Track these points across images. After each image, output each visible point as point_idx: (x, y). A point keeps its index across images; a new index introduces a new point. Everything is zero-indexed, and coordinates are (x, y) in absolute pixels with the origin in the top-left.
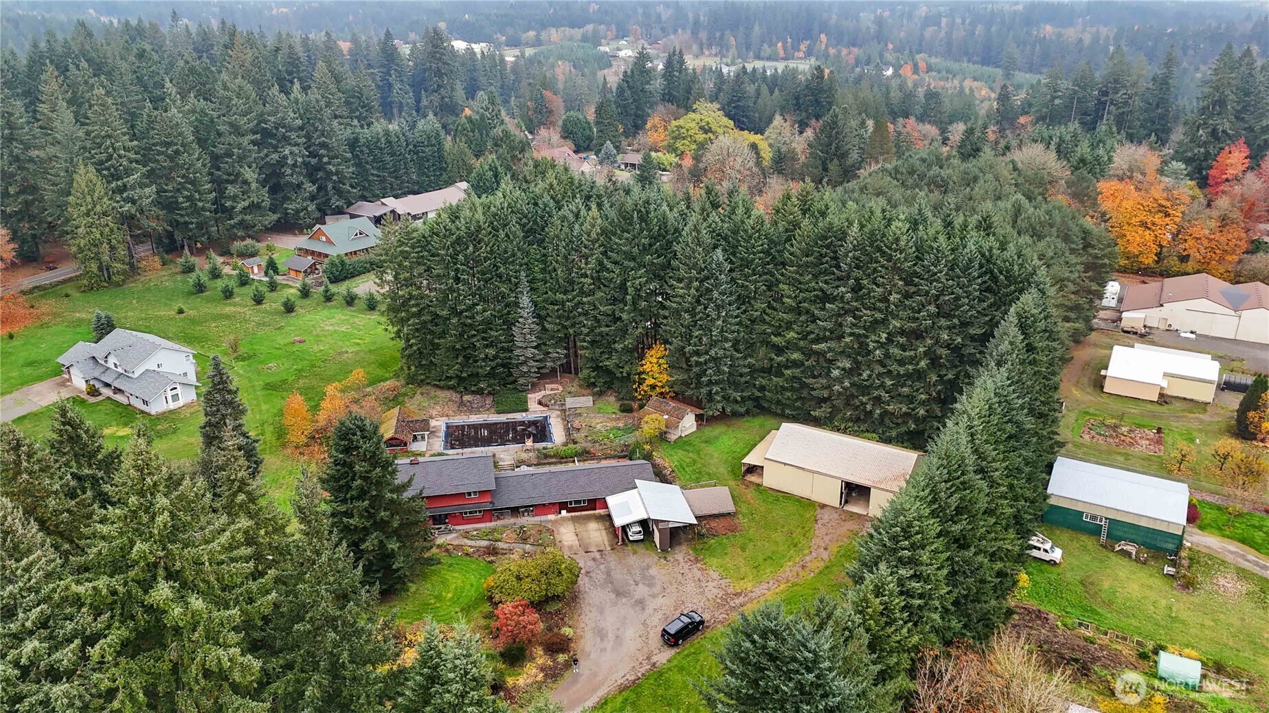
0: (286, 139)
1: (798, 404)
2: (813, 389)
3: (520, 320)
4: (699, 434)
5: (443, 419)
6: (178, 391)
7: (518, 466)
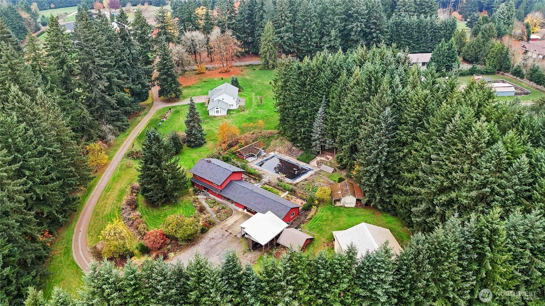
0: (357, 18)
5: (276, 153)
6: (219, 110)
7: (266, 184)
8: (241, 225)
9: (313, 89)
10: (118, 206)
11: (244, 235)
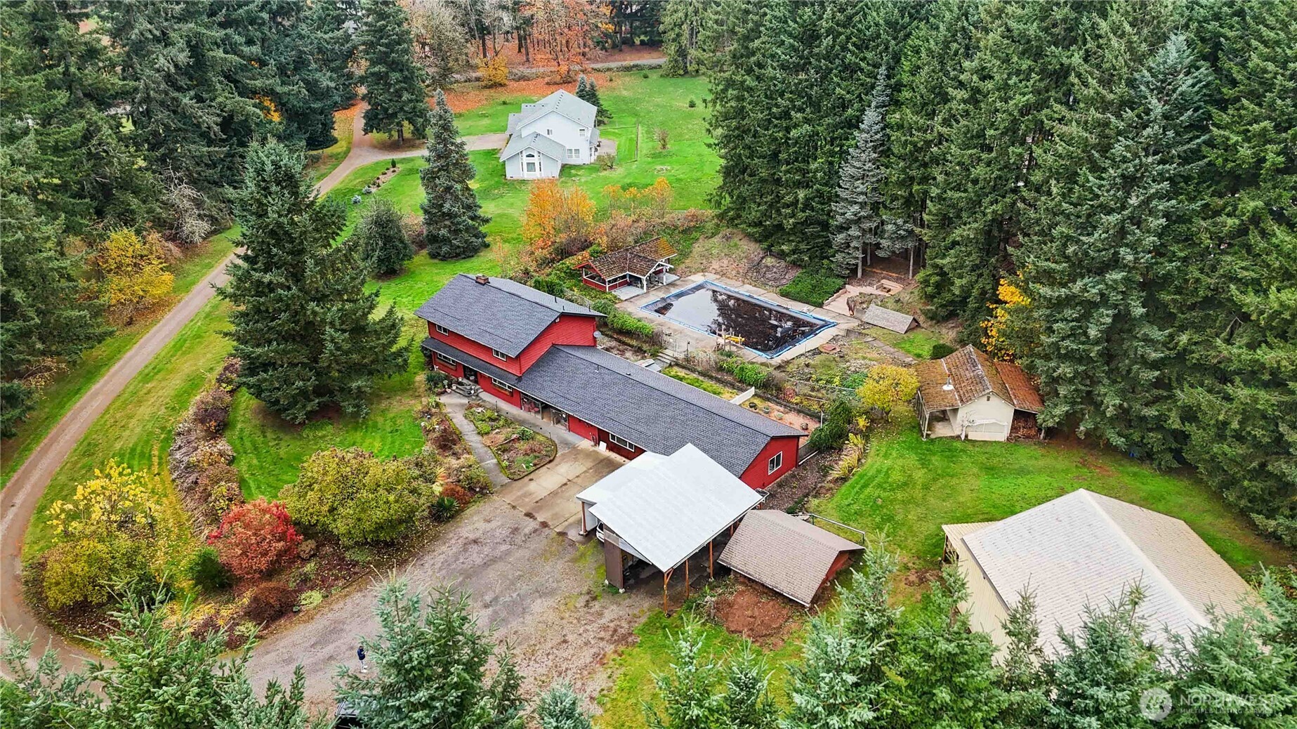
5: (711, 277)
6: (535, 160)
7: (677, 365)
8: (581, 495)
9: (844, 48)
10: (168, 425)
11: (594, 530)
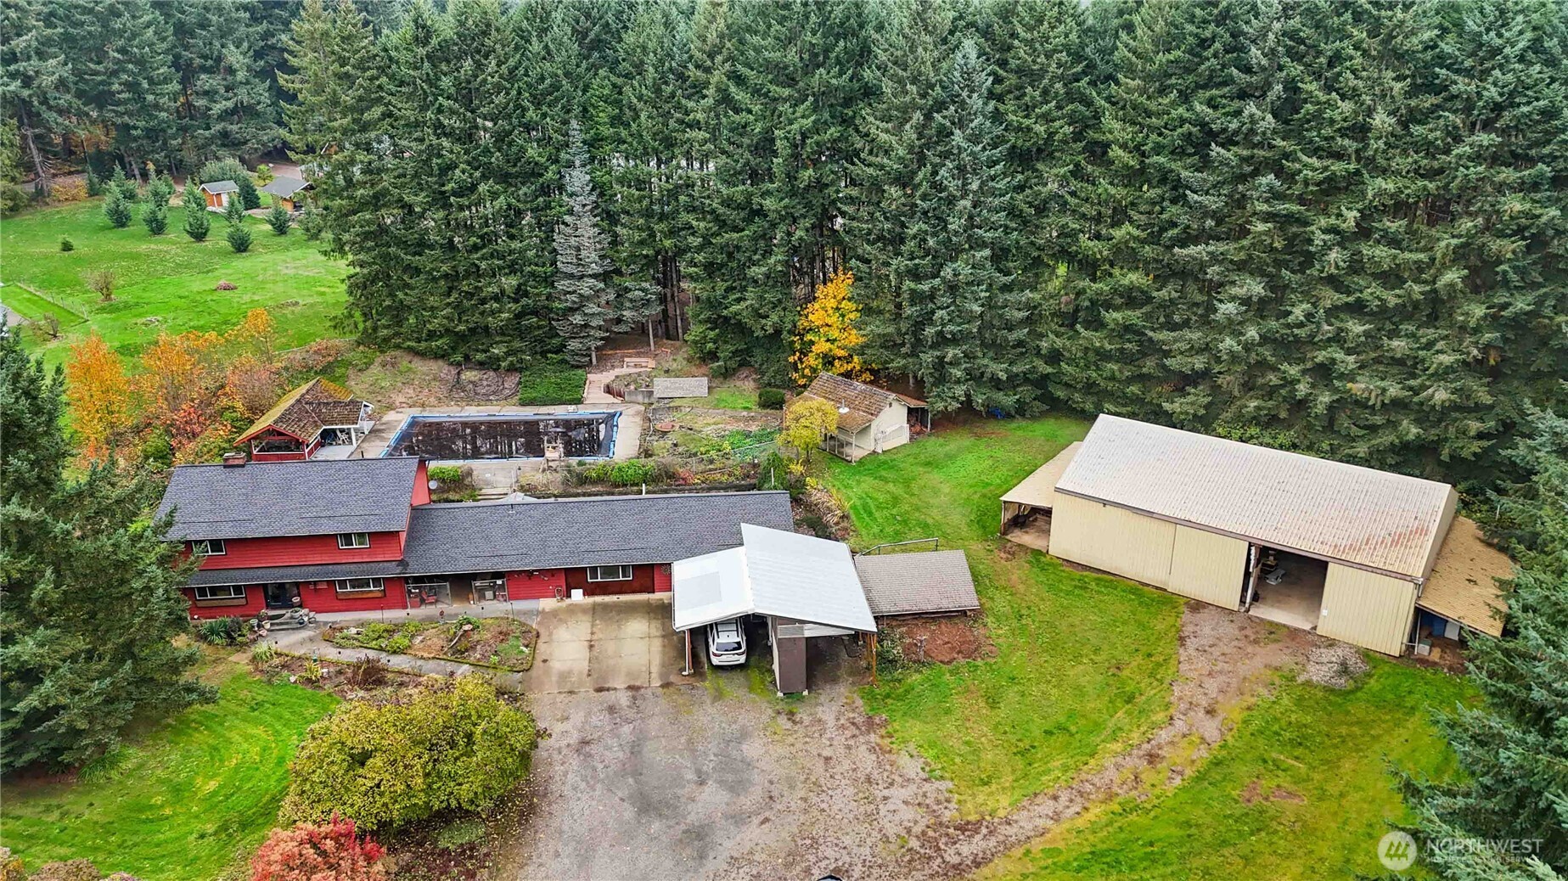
1: (1134, 389)
2: (1167, 354)
3: (567, 218)
4: (915, 450)
